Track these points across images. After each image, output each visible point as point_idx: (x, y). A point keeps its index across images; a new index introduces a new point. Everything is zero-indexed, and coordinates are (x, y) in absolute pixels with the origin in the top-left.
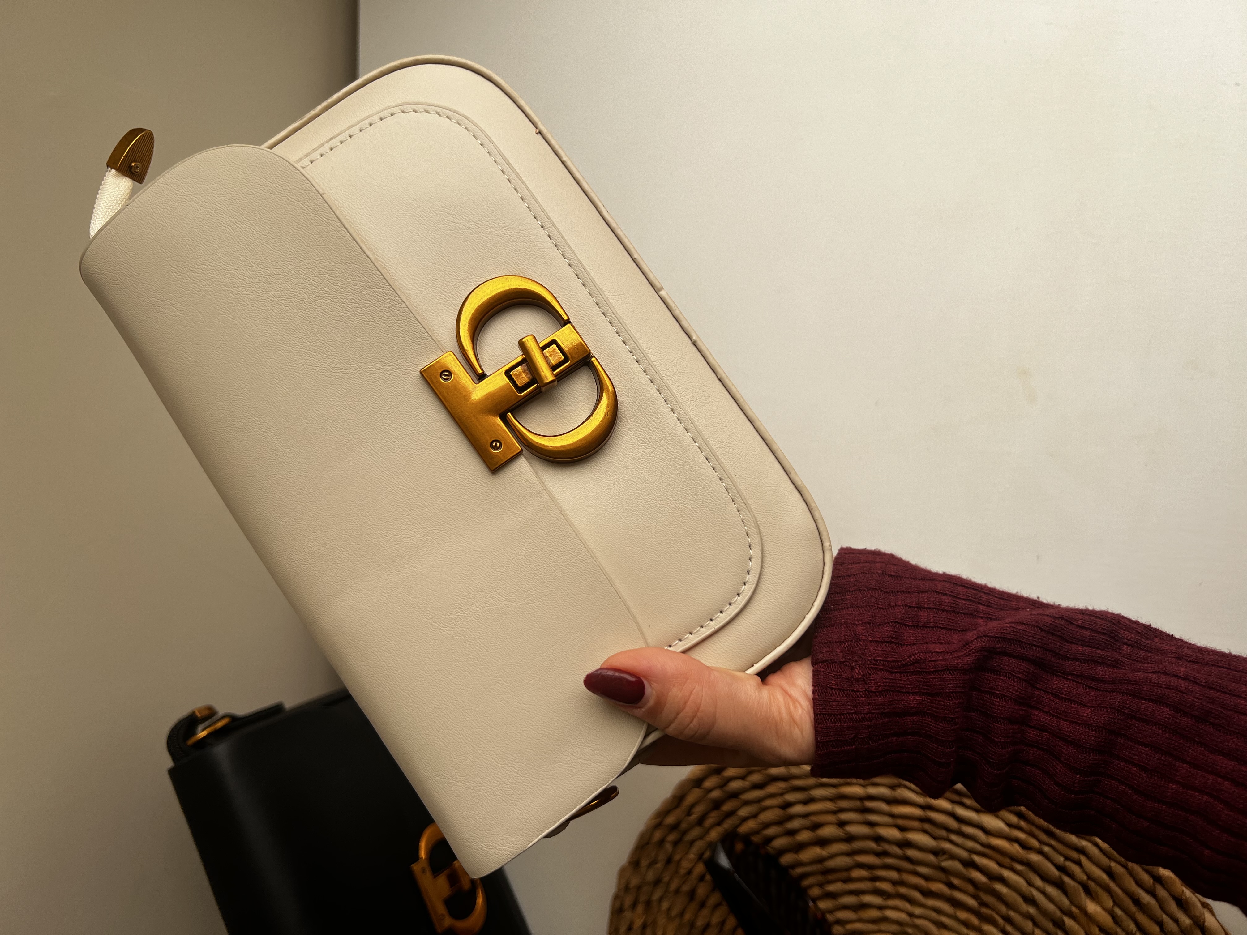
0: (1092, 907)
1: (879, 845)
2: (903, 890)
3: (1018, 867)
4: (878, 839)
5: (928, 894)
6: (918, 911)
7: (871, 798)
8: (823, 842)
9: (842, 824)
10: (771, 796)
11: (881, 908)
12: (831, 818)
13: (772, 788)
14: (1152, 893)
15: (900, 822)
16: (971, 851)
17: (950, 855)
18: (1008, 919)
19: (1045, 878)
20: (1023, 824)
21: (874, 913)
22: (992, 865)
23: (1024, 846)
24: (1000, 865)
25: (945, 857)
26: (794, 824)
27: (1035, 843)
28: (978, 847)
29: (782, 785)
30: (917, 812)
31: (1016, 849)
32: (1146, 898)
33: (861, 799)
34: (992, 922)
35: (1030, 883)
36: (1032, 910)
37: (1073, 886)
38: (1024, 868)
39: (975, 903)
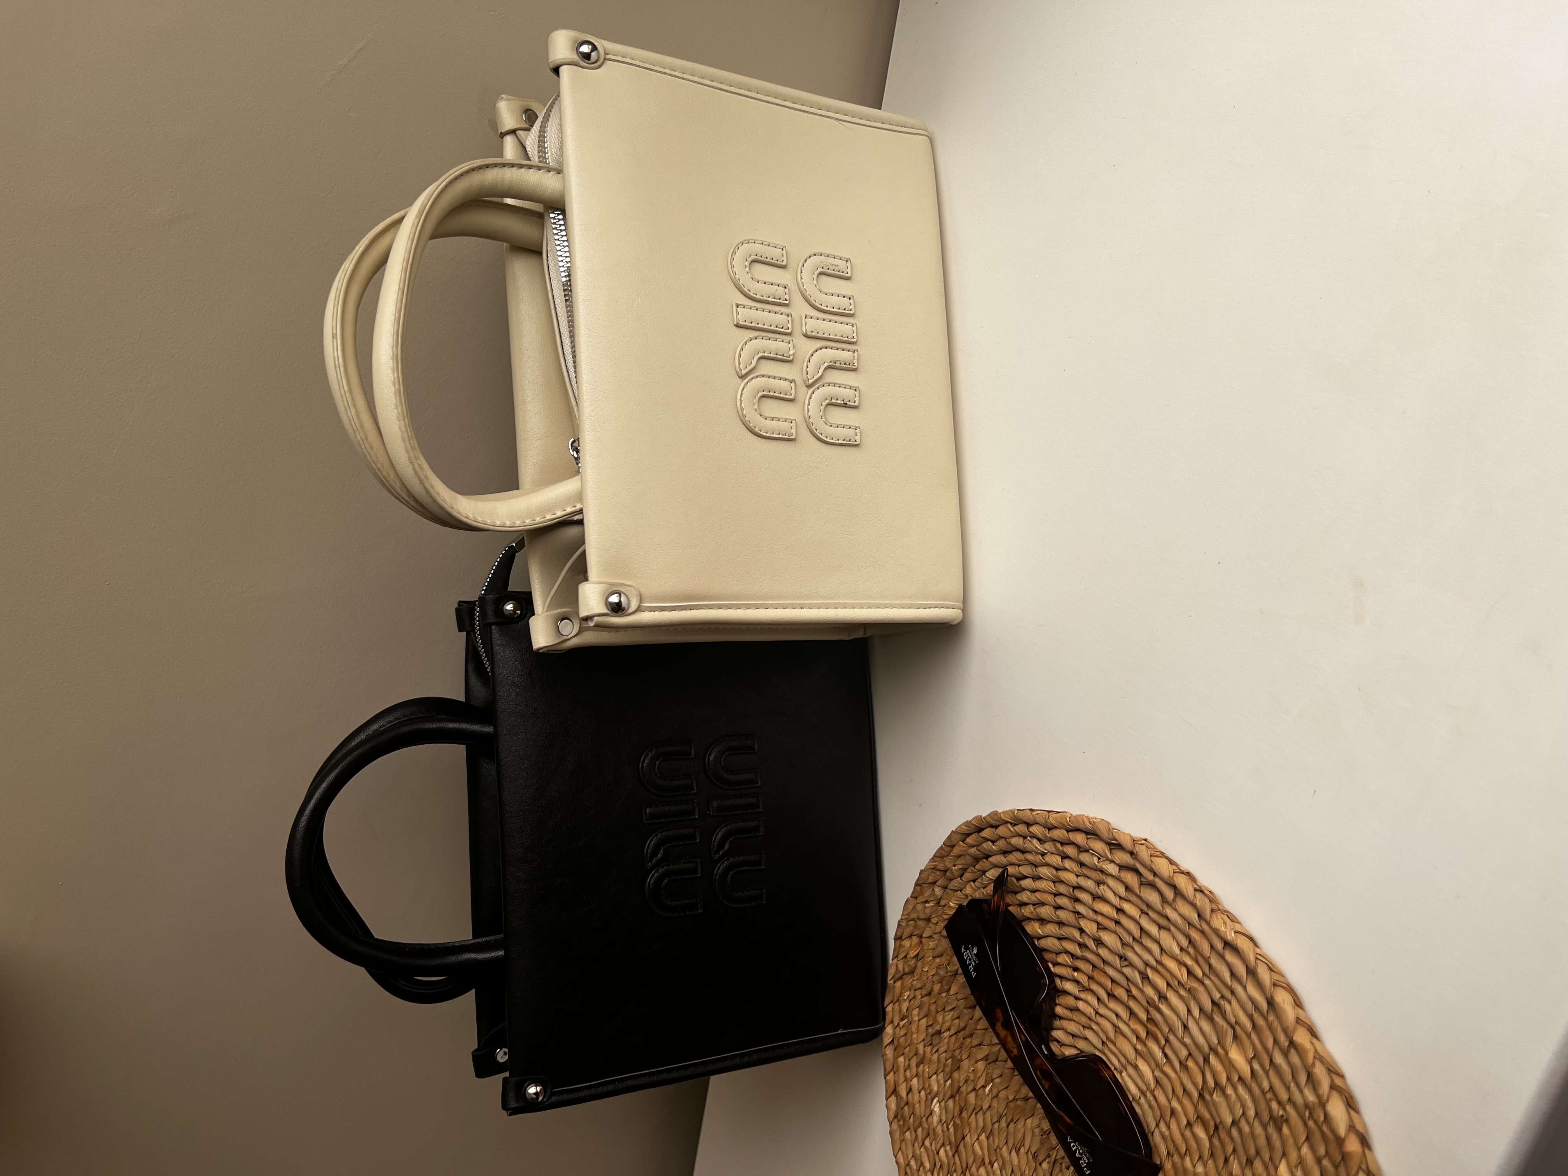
0: (1235, 1055)
1: (1081, 938)
2: (1094, 987)
3: (1182, 992)
4: (1082, 931)
5: (1111, 995)
6: (1102, 1010)
7: (1082, 889)
8: (1042, 921)
9: (1058, 907)
11: (1077, 998)
12: (1049, 898)
14: (1286, 1055)
15: (1100, 919)
16: (1147, 964)
17: (1132, 963)
18: (1167, 1040)
19: (1202, 1011)
20: (1191, 950)
21: (1071, 1001)
22: (1161, 984)
23: (1190, 973)
24: (1168, 984)
25: (1126, 963)
26: (1024, 897)
27: (1199, 973)
28: (1154, 963)
29: (1018, 855)
30: (1113, 913)
31: (1183, 975)
32: (1279, 1059)
33: (1074, 888)
34: (1156, 1040)
35: (1189, 1013)
36: (1187, 1040)
37: (1223, 1026)
38: (1187, 995)
39: (1145, 1019)
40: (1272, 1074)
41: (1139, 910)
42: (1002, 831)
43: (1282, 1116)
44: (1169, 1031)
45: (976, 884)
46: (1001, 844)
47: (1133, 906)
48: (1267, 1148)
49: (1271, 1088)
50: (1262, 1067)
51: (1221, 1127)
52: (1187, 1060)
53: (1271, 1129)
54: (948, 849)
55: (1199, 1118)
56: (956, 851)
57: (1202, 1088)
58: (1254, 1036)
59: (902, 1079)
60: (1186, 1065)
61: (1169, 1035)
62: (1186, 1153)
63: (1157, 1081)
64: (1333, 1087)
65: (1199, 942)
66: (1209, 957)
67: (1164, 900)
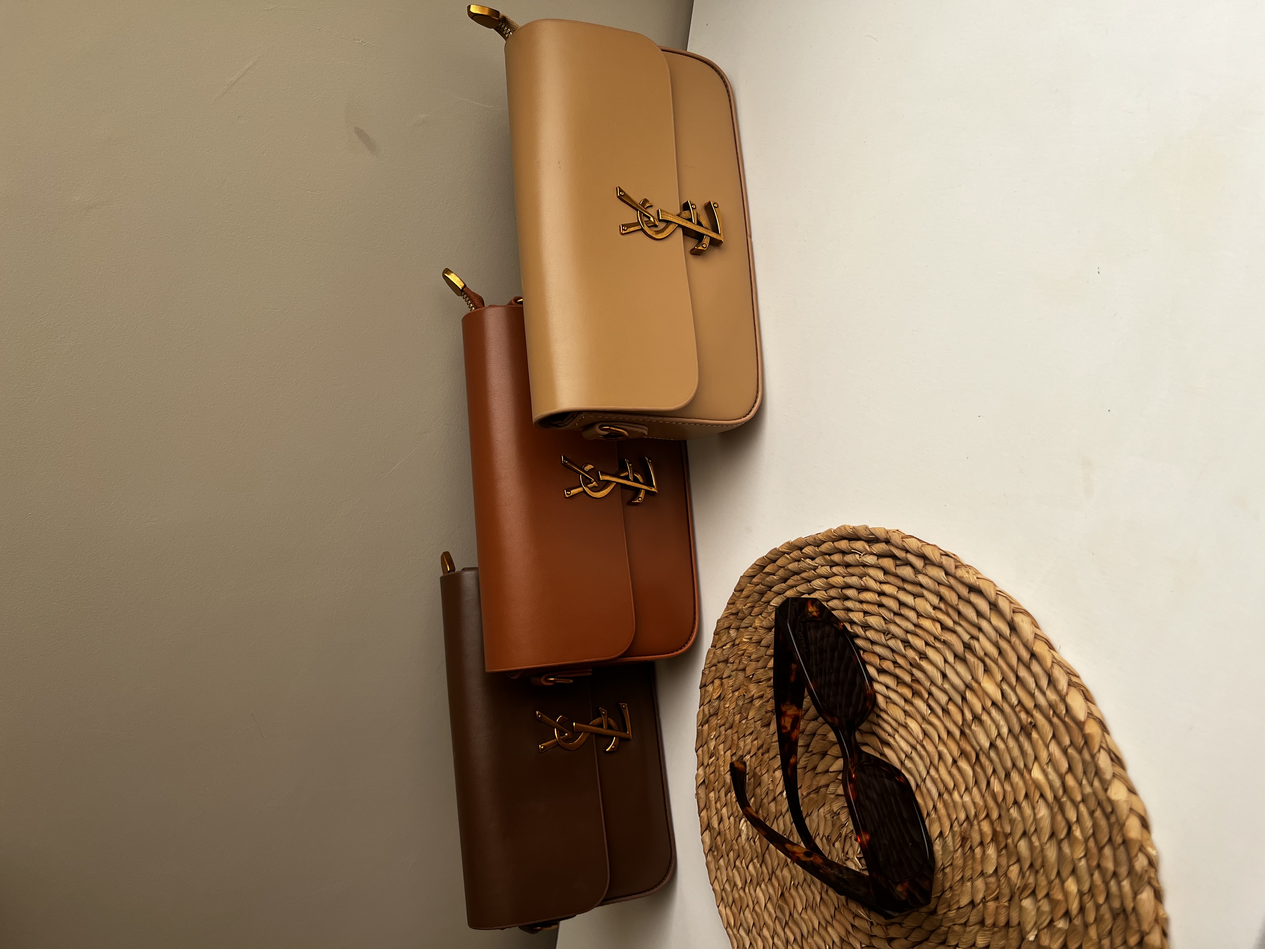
0: (987, 684)
1: (852, 629)
3: (938, 645)
5: (880, 670)
7: (849, 587)
10: (792, 587)
13: (790, 582)
14: (1028, 667)
15: (865, 607)
16: (907, 632)
17: (893, 635)
18: (930, 694)
19: (956, 656)
20: (942, 606)
22: (920, 644)
23: (944, 627)
24: (927, 644)
25: (890, 636)
27: (950, 623)
29: (796, 577)
30: (875, 598)
31: (936, 629)
32: (1023, 673)
33: (842, 588)
34: (921, 696)
35: (946, 661)
36: (947, 686)
37: (974, 662)
38: (942, 646)
39: (910, 680)
40: (1019, 690)
41: (896, 587)
42: (780, 562)
43: (1031, 723)
44: (930, 685)
45: (763, 615)
46: (781, 572)
47: (891, 586)
48: (1021, 758)
49: (1020, 702)
50: (1010, 685)
51: (981, 753)
52: (947, 704)
53: (1022, 739)
54: (738, 594)
55: (963, 753)
56: (745, 593)
57: (962, 725)
58: (1001, 662)
59: (714, 811)
60: (948, 708)
61: (931, 687)
62: (954, 789)
63: (925, 733)
64: (1070, 684)
65: (948, 595)
66: (957, 604)
67: (916, 571)
